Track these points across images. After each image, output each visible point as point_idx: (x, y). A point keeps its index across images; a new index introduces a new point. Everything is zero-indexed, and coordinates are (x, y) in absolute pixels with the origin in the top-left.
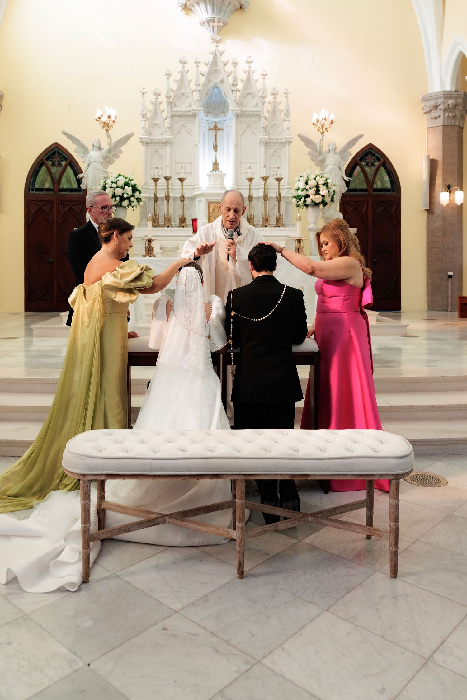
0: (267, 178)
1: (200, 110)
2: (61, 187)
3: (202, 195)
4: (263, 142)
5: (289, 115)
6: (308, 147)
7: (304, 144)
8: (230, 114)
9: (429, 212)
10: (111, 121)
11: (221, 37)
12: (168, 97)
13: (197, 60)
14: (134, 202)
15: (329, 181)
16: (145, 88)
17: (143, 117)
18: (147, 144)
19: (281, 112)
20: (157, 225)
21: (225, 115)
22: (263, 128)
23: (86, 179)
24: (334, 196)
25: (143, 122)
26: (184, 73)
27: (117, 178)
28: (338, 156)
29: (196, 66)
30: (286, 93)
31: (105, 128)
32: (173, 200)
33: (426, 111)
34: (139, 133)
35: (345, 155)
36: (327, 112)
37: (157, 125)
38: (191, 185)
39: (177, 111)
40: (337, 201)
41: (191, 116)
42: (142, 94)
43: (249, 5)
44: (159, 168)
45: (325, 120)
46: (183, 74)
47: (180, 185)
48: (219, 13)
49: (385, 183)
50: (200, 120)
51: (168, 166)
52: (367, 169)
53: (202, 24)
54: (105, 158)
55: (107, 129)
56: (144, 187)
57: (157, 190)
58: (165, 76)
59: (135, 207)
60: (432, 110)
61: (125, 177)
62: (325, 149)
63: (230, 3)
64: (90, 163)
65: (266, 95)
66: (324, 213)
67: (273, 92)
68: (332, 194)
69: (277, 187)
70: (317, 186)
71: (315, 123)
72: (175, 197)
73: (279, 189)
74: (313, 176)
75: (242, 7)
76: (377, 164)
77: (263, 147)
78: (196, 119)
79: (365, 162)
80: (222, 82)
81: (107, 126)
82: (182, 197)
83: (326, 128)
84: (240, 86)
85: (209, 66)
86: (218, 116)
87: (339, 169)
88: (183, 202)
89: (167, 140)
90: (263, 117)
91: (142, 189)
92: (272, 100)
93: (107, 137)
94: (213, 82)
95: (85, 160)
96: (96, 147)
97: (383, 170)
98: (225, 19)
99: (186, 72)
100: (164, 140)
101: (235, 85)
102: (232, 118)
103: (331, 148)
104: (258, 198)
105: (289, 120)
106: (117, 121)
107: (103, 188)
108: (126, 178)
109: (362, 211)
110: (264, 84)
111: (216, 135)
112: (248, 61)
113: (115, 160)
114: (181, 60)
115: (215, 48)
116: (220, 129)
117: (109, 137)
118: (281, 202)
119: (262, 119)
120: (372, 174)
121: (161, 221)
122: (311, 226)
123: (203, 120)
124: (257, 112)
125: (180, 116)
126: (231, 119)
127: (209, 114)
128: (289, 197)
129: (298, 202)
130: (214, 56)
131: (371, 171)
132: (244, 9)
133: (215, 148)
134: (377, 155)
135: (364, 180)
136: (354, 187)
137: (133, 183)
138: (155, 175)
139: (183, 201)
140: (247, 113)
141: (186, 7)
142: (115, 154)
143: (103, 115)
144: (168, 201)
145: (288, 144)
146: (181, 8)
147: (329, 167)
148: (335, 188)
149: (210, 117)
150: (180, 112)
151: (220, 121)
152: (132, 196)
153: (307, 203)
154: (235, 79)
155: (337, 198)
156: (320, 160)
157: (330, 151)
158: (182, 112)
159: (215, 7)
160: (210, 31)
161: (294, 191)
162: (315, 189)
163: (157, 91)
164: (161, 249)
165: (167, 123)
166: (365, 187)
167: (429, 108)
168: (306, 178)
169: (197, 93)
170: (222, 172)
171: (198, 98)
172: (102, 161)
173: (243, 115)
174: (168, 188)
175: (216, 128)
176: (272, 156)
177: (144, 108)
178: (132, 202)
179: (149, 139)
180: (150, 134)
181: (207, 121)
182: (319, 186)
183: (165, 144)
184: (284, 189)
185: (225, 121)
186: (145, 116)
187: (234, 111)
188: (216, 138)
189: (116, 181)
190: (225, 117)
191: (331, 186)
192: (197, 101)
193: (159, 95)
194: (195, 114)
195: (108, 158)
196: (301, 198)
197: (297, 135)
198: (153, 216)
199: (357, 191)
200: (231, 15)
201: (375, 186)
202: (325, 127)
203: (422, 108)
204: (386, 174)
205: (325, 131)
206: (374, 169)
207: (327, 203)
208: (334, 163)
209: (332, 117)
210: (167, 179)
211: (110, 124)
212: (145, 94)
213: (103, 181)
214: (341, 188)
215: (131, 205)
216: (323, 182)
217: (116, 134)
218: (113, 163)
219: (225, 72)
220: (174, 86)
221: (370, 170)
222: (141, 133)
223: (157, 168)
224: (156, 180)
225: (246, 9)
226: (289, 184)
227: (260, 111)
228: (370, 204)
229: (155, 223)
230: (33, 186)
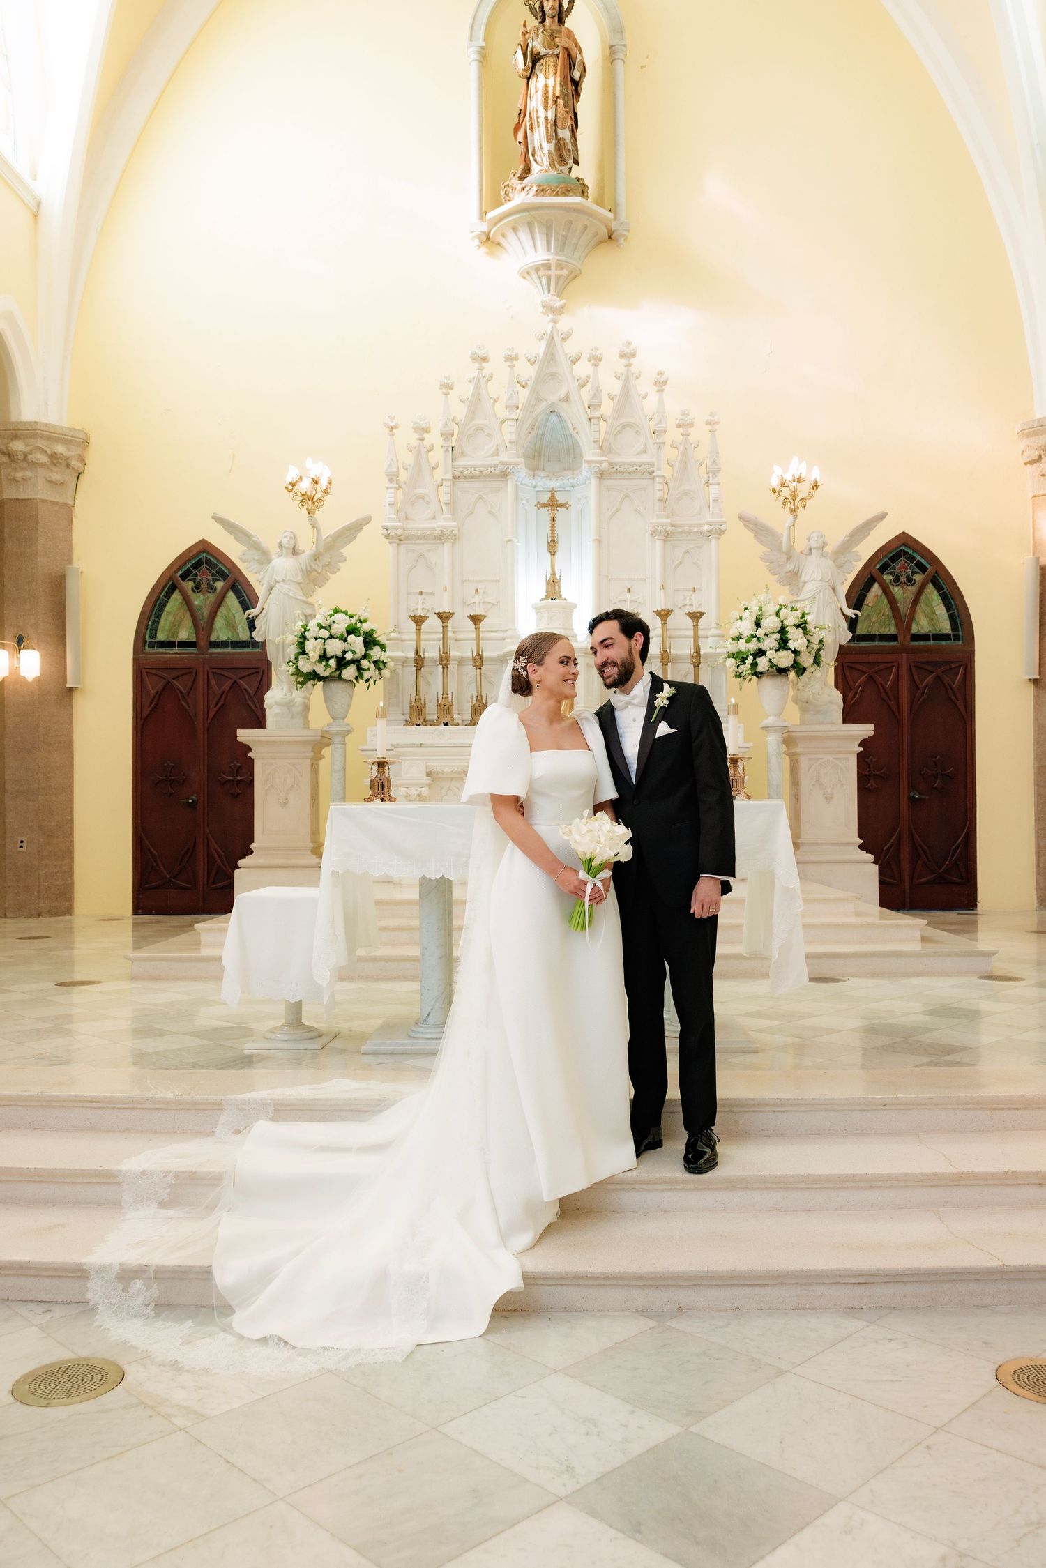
0: (669, 612)
1: (517, 463)
2: (213, 638)
4: (660, 532)
5: (719, 471)
6: (762, 543)
7: (752, 535)
8: (585, 472)
9: (1039, 684)
10: (319, 491)
11: (564, 301)
12: (446, 436)
13: (509, 353)
14: (368, 669)
15: (808, 618)
16: (394, 417)
17: (391, 480)
18: (400, 540)
19: (701, 465)
20: (421, 720)
21: (573, 475)
22: (660, 500)
23: (265, 619)
24: (820, 653)
25: (390, 496)
26: (483, 381)
27: (331, 616)
28: (829, 562)
29: (509, 366)
30: (709, 423)
31: (306, 507)
32: (458, 665)
33: (1028, 460)
34: (383, 518)
35: (846, 559)
36: (804, 465)
37: (421, 497)
38: (497, 631)
39: (466, 467)
40: (828, 664)
41: (498, 476)
42: (388, 431)
43: (628, 231)
44: (427, 593)
45: (800, 480)
46: (480, 383)
47: (472, 631)
48: (562, 251)
49: (938, 621)
50: (517, 485)
51: (446, 587)
52: (896, 589)
53: (525, 274)
54: (305, 572)
55: (310, 508)
56: (393, 635)
57: (422, 642)
58: (441, 388)
59: (372, 681)
60: (1043, 457)
61: (349, 613)
62: (800, 546)
63: (586, 227)
64: (273, 583)
65: (666, 427)
66: (798, 690)
67: (682, 419)
68: (816, 647)
69: (691, 633)
70: (782, 631)
71: (777, 489)
72: (462, 657)
73: (696, 637)
74: (772, 608)
75: (613, 237)
76: (918, 578)
77: (659, 544)
78: (509, 482)
79: (892, 574)
80: (566, 399)
81: (310, 502)
82: (478, 657)
83: (803, 499)
84: (607, 408)
85: (536, 365)
86: (559, 476)
87: (831, 590)
88: (480, 669)
89: (443, 531)
90: (659, 476)
91: (388, 640)
92: (679, 438)
93: (311, 526)
94: (546, 400)
95: (262, 578)
96: (287, 548)
97: (931, 593)
98: (574, 262)
99: (485, 379)
100: (438, 532)
101: (594, 406)
102: (590, 479)
103: (813, 543)
105: (719, 484)
106: (332, 490)
107: (300, 640)
108: (351, 617)
109: (886, 684)
110: (661, 402)
111: (553, 519)
112: (625, 352)
113: (328, 576)
114: (476, 353)
115: (551, 325)
116: (561, 506)
117: (314, 525)
118: (700, 666)
119: (657, 480)
120: (908, 600)
121: (431, 712)
122: (770, 721)
123: (526, 485)
124: (646, 466)
125: (472, 477)
126: (588, 482)
127: (537, 472)
128: (717, 656)
129: (738, 667)
130: (547, 344)
131: (905, 595)
132: (617, 241)
133: (552, 546)
134: (918, 558)
135: (891, 614)
136: (868, 631)
137: (366, 627)
138: (417, 609)
139: (479, 667)
140: (622, 469)
141: (488, 239)
142: (329, 563)
143: (301, 479)
144: (445, 666)
145: (717, 536)
146: (477, 242)
147: (809, 587)
148: (821, 634)
149: (540, 479)
150: (472, 469)
151: (564, 488)
152: (365, 657)
153: (760, 669)
154: (596, 393)
155: (829, 657)
156: (790, 572)
157: (810, 549)
158: (477, 469)
159: (551, 236)
160: (543, 289)
161: (730, 640)
162: (777, 636)
163: (421, 423)
164: (428, 774)
165: (445, 494)
166: (892, 630)
167: (1037, 453)
168: (755, 611)
169: (511, 426)
170: (568, 601)
171: (513, 437)
172: (299, 578)
173: (615, 472)
174: (445, 638)
175: (553, 504)
176: (680, 563)
177: (392, 460)
178: (364, 670)
179: (404, 529)
180: (407, 518)
181: (535, 487)
182: (787, 629)
183: (440, 538)
184: (708, 638)
185: (573, 487)
186: (394, 478)
187: (594, 465)
188: (553, 526)
189: (328, 623)
190: (574, 479)
191: (813, 629)
192: (511, 442)
193: (427, 431)
194: (505, 471)
195: (315, 573)
196: (746, 658)
197: (737, 517)
198: (413, 700)
199: (874, 641)
200: (587, 255)
201: (915, 629)
202: (799, 498)
203: (1020, 453)
204: (940, 600)
205: (799, 505)
206: (912, 590)
207: (804, 669)
208: (820, 578)
209: (816, 474)
210: (444, 617)
211: (316, 498)
212: (394, 431)
213: (300, 623)
214: (838, 634)
215: (361, 675)
216: (797, 621)
217: (331, 519)
218: (326, 584)
219: (574, 377)
220: (460, 411)
221: (904, 593)
222: (386, 515)
223: (421, 593)
224: (419, 620)
225: (622, 241)
226: (718, 626)
227: (652, 465)
228: (904, 668)
229: (417, 716)
230: (153, 635)
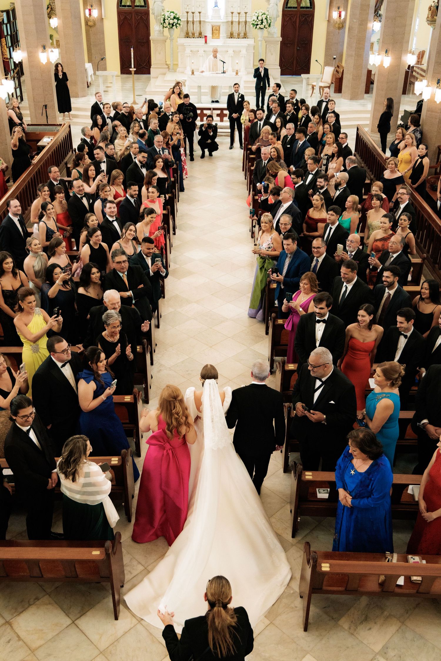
0: (240, 13)
2: (135, 5)
3: (209, 22)
9: (329, 21)
23: (154, 10)
27: (170, 13)
32: (196, 23)
38: (204, 16)
44: (189, 6)
47: (199, 15)
51: (193, 6)
56: (182, 17)
57: (188, 17)
61: (173, 13)
64: (155, 1)
68: (269, 24)
70: (262, 20)
72: (197, 21)
73: (246, 17)
74: (261, 14)
82: (200, 21)
104: (236, 22)
107: (164, 19)
109: (293, 20)
118: (246, 26)
121: (190, 34)
122: (260, 38)
129: (253, 27)
136: (290, 6)
137: (177, 16)
138: (186, 9)
139: (200, 24)
144: (193, 23)
147: (271, 5)
152: (177, 23)
153: (257, 28)
161: (252, 21)
164: (191, 51)
166: (296, 6)
168: (257, 14)
170: (219, 7)
174: (193, 17)
178: (177, 26)
189: (169, 15)
196: (255, 25)
198: (186, 31)
199: (292, 8)
207: (267, 28)
208: (274, 3)
210: (193, 13)
216: (265, 18)
224: (187, 12)
226: (250, 17)
228: (298, 16)
229: (187, 36)
230: (121, 3)
